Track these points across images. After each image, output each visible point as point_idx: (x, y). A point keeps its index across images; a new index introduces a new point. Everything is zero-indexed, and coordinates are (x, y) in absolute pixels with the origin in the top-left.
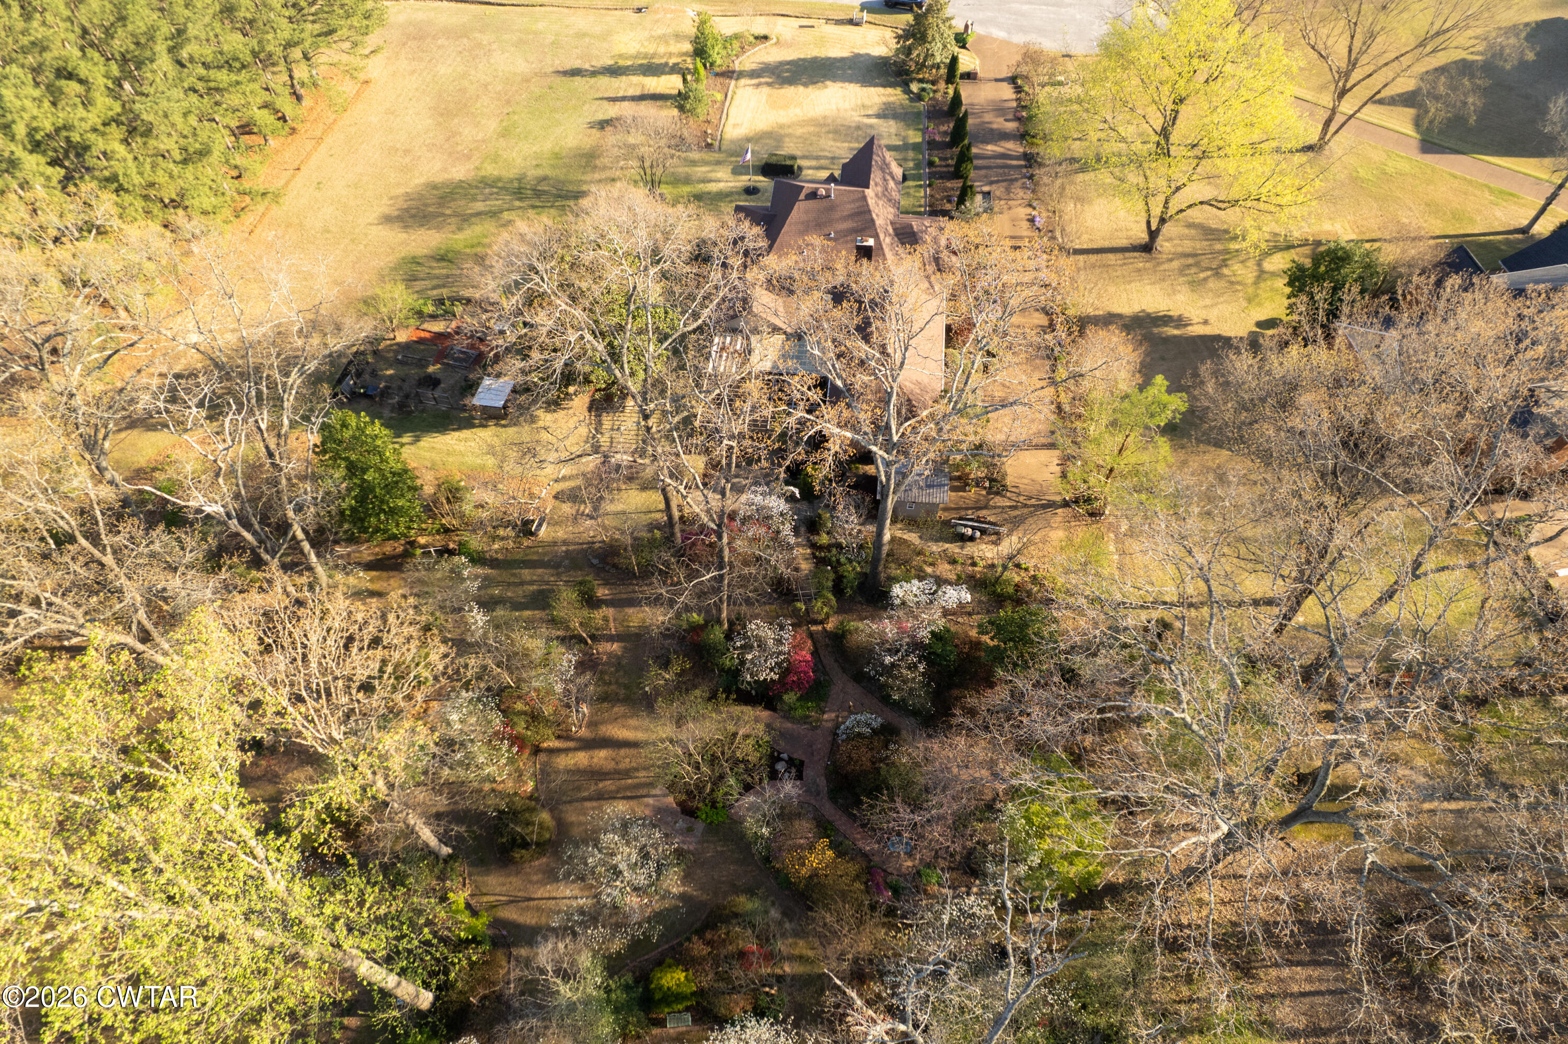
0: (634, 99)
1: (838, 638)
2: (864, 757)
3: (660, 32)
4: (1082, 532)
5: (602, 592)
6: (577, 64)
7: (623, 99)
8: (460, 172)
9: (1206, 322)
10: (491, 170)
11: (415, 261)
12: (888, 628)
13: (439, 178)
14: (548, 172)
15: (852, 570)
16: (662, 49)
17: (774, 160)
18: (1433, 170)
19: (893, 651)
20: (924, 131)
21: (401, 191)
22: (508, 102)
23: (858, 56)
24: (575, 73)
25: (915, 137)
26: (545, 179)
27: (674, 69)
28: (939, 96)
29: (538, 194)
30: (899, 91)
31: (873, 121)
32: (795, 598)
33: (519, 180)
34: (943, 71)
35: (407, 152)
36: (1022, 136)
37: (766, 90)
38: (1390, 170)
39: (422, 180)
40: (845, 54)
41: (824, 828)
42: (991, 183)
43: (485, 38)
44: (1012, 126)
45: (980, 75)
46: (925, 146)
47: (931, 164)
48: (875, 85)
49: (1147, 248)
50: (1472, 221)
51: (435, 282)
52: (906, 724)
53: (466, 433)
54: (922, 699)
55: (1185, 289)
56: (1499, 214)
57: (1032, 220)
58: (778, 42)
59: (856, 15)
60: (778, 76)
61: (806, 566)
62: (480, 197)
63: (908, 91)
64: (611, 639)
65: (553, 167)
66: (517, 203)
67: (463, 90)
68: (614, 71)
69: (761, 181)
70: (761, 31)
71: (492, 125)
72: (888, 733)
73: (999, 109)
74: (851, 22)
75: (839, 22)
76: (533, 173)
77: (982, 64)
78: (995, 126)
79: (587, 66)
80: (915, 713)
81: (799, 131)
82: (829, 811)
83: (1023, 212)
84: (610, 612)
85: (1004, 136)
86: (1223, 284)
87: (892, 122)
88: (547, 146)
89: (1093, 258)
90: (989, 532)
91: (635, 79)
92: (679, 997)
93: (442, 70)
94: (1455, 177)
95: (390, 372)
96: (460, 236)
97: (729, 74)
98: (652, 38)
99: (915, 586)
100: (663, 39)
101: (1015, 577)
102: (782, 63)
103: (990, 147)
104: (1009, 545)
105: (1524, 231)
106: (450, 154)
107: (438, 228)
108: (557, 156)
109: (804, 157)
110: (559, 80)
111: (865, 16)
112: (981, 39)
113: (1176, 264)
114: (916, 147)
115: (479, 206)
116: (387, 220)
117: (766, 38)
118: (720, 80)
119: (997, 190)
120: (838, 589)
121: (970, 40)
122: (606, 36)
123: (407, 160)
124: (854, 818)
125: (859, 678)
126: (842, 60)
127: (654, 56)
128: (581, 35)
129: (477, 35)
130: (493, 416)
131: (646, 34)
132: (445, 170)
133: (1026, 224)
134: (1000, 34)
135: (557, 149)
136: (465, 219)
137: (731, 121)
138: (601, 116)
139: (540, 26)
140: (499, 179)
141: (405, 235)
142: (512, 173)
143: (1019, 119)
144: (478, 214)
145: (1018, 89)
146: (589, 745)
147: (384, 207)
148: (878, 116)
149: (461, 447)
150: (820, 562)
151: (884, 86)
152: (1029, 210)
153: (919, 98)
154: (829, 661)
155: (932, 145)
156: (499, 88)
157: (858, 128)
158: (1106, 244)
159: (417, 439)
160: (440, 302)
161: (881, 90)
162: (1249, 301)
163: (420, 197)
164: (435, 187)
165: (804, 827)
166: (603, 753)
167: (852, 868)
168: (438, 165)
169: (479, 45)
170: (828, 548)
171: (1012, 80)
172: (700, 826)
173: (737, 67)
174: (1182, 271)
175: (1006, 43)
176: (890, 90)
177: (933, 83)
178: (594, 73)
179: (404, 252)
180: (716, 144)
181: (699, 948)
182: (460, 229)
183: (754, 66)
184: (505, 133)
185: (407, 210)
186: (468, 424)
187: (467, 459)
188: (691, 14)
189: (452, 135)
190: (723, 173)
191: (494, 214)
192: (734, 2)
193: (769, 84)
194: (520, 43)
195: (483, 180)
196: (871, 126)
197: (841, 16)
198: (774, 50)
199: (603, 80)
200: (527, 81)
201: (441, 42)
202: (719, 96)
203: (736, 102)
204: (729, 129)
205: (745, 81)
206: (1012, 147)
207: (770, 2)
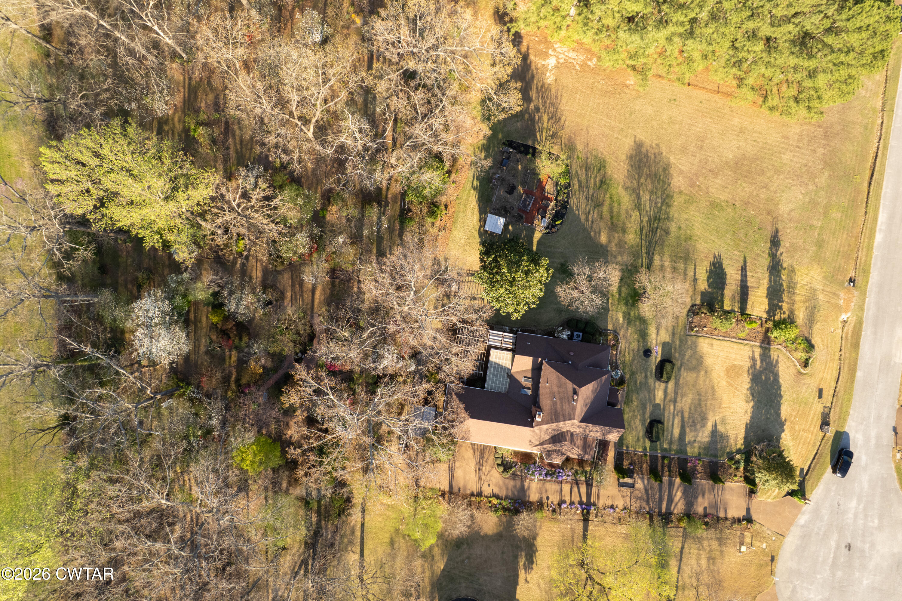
0: (744, 282)
3: (821, 296)
6: (785, 243)
7: (743, 275)
8: (678, 182)
9: (526, 581)
10: (678, 201)
11: (602, 166)
13: (673, 171)
14: (673, 234)
16: (798, 298)
17: (668, 366)
20: (698, 457)
21: (664, 149)
22: (746, 203)
23: (782, 424)
24: (775, 242)
25: (692, 451)
26: (667, 233)
27: (773, 308)
28: (732, 471)
29: (653, 231)
30: (740, 446)
31: (710, 428)
33: (668, 218)
35: (701, 148)
36: (688, 515)
37: (748, 364)
39: (672, 159)
40: (783, 416)
42: (645, 490)
43: (823, 179)
44: (699, 510)
45: (755, 500)
46: (682, 456)
47: (665, 457)
48: (747, 432)
51: (584, 181)
53: (476, 211)
57: (612, 507)
58: (800, 373)
60: (761, 373)
62: (653, 197)
63: (738, 451)
65: (678, 238)
66: (646, 219)
67: (762, 173)
68: (775, 268)
71: (723, 196)
73: (718, 506)
74: (825, 423)
75: (825, 417)
76: (673, 227)
77: (766, 503)
78: (700, 499)
79: (782, 250)
81: (702, 381)
83: (620, 503)
85: (690, 504)
87: (707, 439)
88: (698, 232)
91: (765, 282)
93: (786, 157)
95: (520, 167)
96: (621, 190)
97: (766, 342)
98: (813, 291)
100: (812, 298)
102: (776, 376)
103: (679, 494)
106: (696, 175)
107: (630, 176)
108: (688, 238)
109: (677, 384)
110: (767, 234)
111: (830, 435)
112: (799, 508)
114: (682, 451)
115: (646, 197)
116: (639, 145)
117: (806, 365)
118: (761, 336)
119: (639, 494)
121: (796, 499)
122: (818, 259)
123: (693, 149)
126: (778, 415)
127: (791, 292)
128: (821, 243)
129: (826, 174)
130: (484, 223)
131: (819, 287)
132: (681, 172)
133: (609, 503)
134: (802, 519)
135: (694, 238)
136: (635, 191)
137: (716, 342)
138: (725, 263)
139: (836, 215)
140: (669, 206)
141: (624, 157)
142: (674, 212)
143: (706, 516)
144: (639, 198)
145: (736, 521)
147: (649, 142)
148: (715, 433)
149: (469, 210)
151: (745, 438)
152: (621, 507)
153: (731, 458)
155: (683, 461)
156: (763, 196)
157: (703, 418)
159: (475, 188)
160: (568, 186)
163: (657, 162)
164: (666, 169)
168: (684, 168)
169: (813, 177)
171: (748, 519)
173: (774, 346)
175: (791, 522)
176: (741, 441)
177: (745, 470)
178: (773, 255)
179: (610, 160)
180: (693, 333)
182: (626, 188)
183: (774, 357)
184: (714, 205)
185: (647, 156)
186: (482, 212)
187: (461, 215)
188: (844, 317)
189: (715, 173)
190: (665, 337)
191: (638, 206)
192: (856, 345)
193: (754, 366)
194: (814, 204)
195: (670, 196)
196: (704, 426)
197: (832, 418)
198: (792, 371)
199: (766, 261)
200: (769, 213)
201: (821, 151)
202: (741, 335)
203: (735, 346)
204: (707, 340)
205: (758, 352)
206: (679, 507)
207: (853, 370)
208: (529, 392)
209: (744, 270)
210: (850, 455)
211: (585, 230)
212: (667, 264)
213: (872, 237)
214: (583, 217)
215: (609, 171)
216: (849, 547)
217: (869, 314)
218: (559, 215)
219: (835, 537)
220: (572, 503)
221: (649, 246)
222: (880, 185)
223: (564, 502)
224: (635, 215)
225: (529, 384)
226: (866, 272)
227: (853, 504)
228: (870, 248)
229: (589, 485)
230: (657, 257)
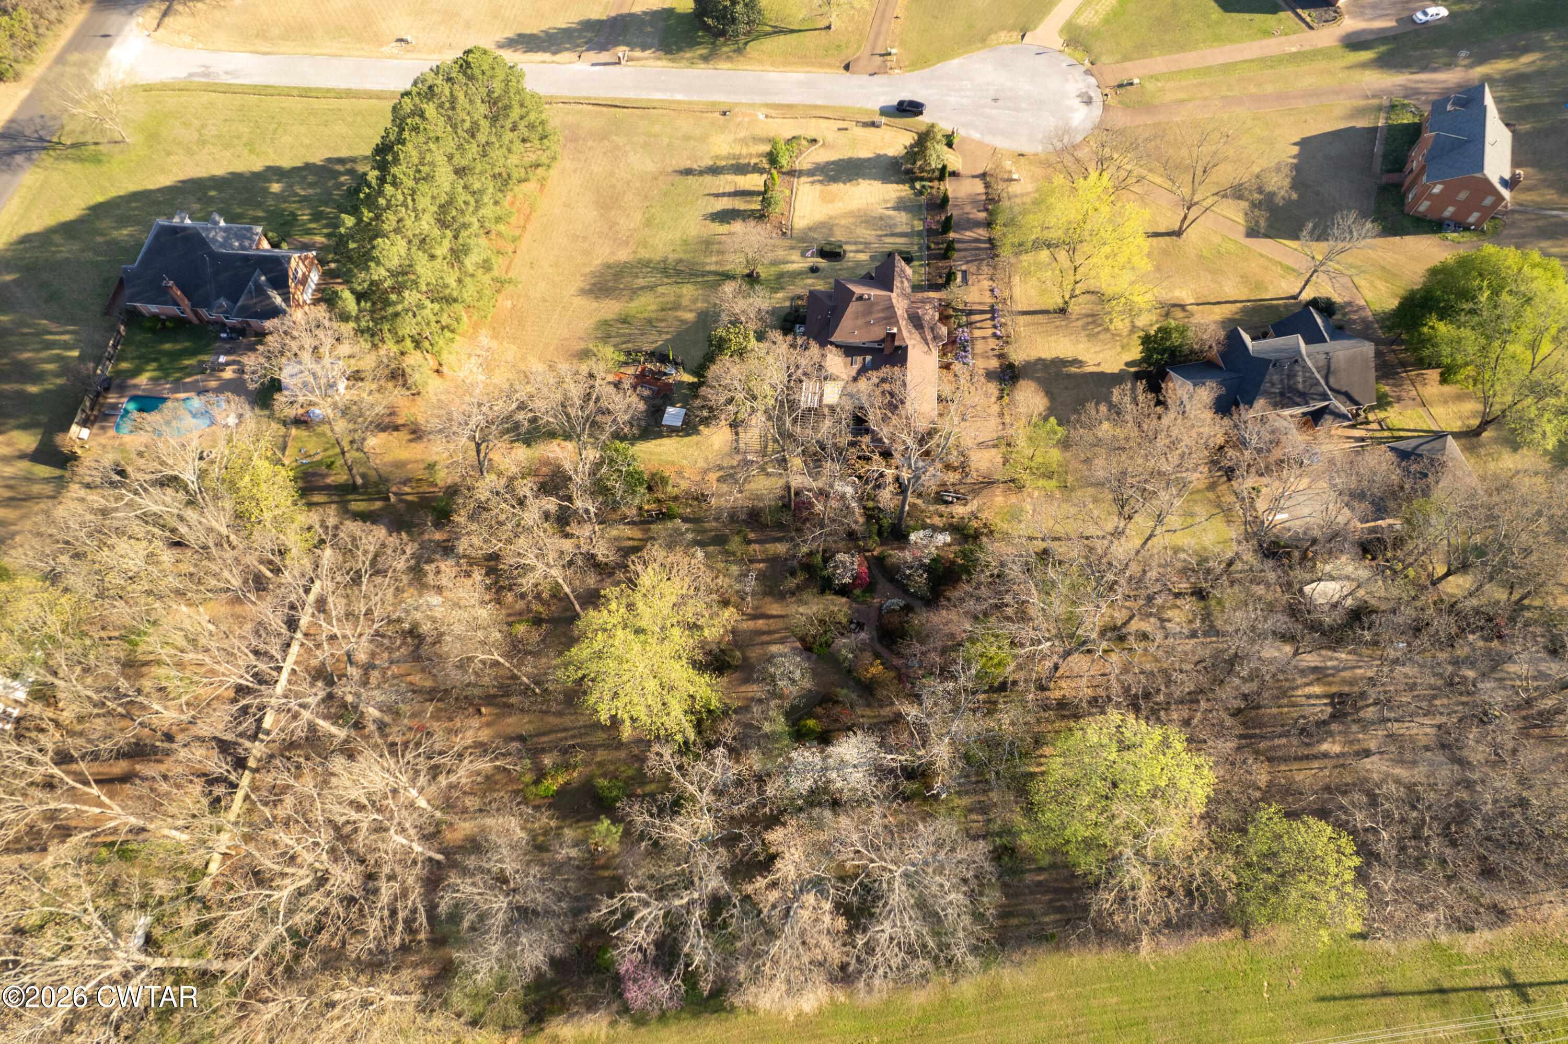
0: (730, 195)
1: (880, 561)
2: (895, 620)
3: (742, 135)
4: (1013, 499)
5: (752, 536)
6: (688, 164)
7: (724, 195)
8: (623, 255)
10: (644, 254)
11: (606, 323)
12: (907, 555)
13: (612, 260)
14: (682, 256)
15: (886, 522)
16: (745, 151)
17: (827, 248)
18: (1250, 250)
19: (911, 568)
20: (925, 220)
21: (587, 270)
22: (646, 197)
23: (879, 156)
24: (688, 172)
25: (919, 226)
26: (681, 261)
27: (757, 169)
28: (934, 191)
29: (678, 273)
30: (907, 187)
31: (891, 213)
32: (858, 539)
33: (664, 262)
34: (937, 174)
35: (585, 238)
36: (989, 224)
37: (818, 187)
38: (1223, 250)
39: (598, 262)
40: (870, 155)
41: (877, 655)
42: (968, 262)
43: (621, 140)
44: (982, 215)
45: (962, 172)
46: (925, 233)
47: (929, 248)
48: (891, 182)
49: (1063, 311)
50: (1266, 289)
51: (623, 339)
52: (917, 604)
53: (659, 441)
54: (925, 591)
55: (1085, 339)
56: (1283, 284)
57: (992, 291)
58: (824, 145)
59: (877, 118)
60: (826, 175)
61: (861, 520)
62: (640, 275)
63: (913, 188)
64: (759, 561)
65: (685, 252)
66: (665, 280)
67: (613, 186)
68: (714, 171)
69: (821, 262)
70: (811, 134)
71: (638, 217)
72: (908, 609)
73: (974, 202)
74: (873, 124)
75: (866, 125)
76: (672, 257)
77: (964, 163)
78: (971, 216)
79: (695, 166)
80: (922, 598)
81: (843, 222)
82: (879, 648)
83: (987, 284)
84: (757, 547)
85: (977, 224)
86: (1109, 335)
87: (903, 213)
88: (677, 235)
89: (1028, 318)
90: (962, 499)
91: (730, 177)
92: (813, 731)
93: (596, 169)
94: (1261, 255)
96: (632, 305)
97: (792, 173)
98: (736, 141)
99: (921, 533)
100: (744, 141)
101: (974, 524)
102: (828, 164)
103: (968, 233)
104: (973, 506)
105: (1295, 297)
106: (615, 240)
107: (617, 298)
108: (685, 243)
109: (847, 243)
110: (678, 179)
111: (884, 120)
112: (963, 140)
113: (1080, 323)
114: (919, 234)
115: (641, 282)
116: (583, 292)
117: (814, 141)
118: (787, 178)
119: (972, 268)
120: (880, 534)
121: (955, 141)
122: (704, 138)
123: (587, 245)
124: (892, 651)
125: (892, 580)
126: (869, 159)
127: (739, 158)
128: (687, 138)
129: (614, 138)
130: (673, 431)
131: (732, 136)
132: (612, 253)
133: (988, 293)
134: (976, 135)
135: (685, 238)
136: (635, 292)
137: (797, 214)
138: (710, 210)
139: (657, 129)
140: (650, 261)
141: (595, 304)
142: (657, 256)
143: (986, 210)
144: (642, 288)
145: (987, 186)
146: (754, 617)
147: (579, 283)
148: (895, 208)
149: (657, 450)
150: (869, 518)
151: (897, 183)
152: (991, 282)
153: (920, 193)
154: (876, 571)
155: (930, 232)
156: (638, 185)
157: (881, 218)
158: (1037, 308)
160: (628, 353)
161: (895, 186)
162: (1123, 347)
163: (601, 275)
164: (609, 267)
165: (867, 656)
166: (761, 622)
167: (892, 674)
168: (608, 251)
169: (617, 147)
170: (873, 509)
171: (983, 176)
172: (814, 657)
173: (797, 167)
174: (1084, 328)
175: (980, 144)
176: (901, 187)
177: (931, 180)
178: (701, 173)
179: (599, 316)
180: (789, 232)
181: (819, 710)
182: (631, 299)
183: (809, 166)
184: (648, 223)
185: (594, 284)
186: (660, 435)
187: (664, 457)
188: (762, 117)
189: (613, 225)
190: (795, 256)
191: (652, 288)
192: (790, 106)
193: (820, 182)
194: (645, 145)
195: (640, 261)
196: (890, 217)
197: (867, 119)
198: (822, 151)
199: (708, 179)
200: (656, 179)
201: (590, 143)
202: (788, 192)
203: (799, 197)
204: (796, 220)
205: (804, 179)
206: (982, 233)
207: (816, 107)
208: (869, 358)
209: (717, 195)
210: (901, 103)
211: (679, 334)
212: (714, 259)
213: (679, 102)
214: (665, 337)
215: (610, 317)
216: (995, 100)
217: (757, 99)
218: (663, 358)
219: (988, 110)
220: (995, 327)
221: (697, 276)
222: (626, 100)
223: (994, 335)
224: (660, 290)
225: (859, 359)
226: (714, 104)
227: (952, 99)
228: (690, 103)
229: (971, 313)
230: (707, 268)
